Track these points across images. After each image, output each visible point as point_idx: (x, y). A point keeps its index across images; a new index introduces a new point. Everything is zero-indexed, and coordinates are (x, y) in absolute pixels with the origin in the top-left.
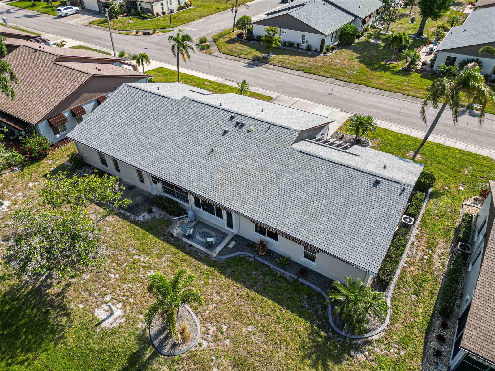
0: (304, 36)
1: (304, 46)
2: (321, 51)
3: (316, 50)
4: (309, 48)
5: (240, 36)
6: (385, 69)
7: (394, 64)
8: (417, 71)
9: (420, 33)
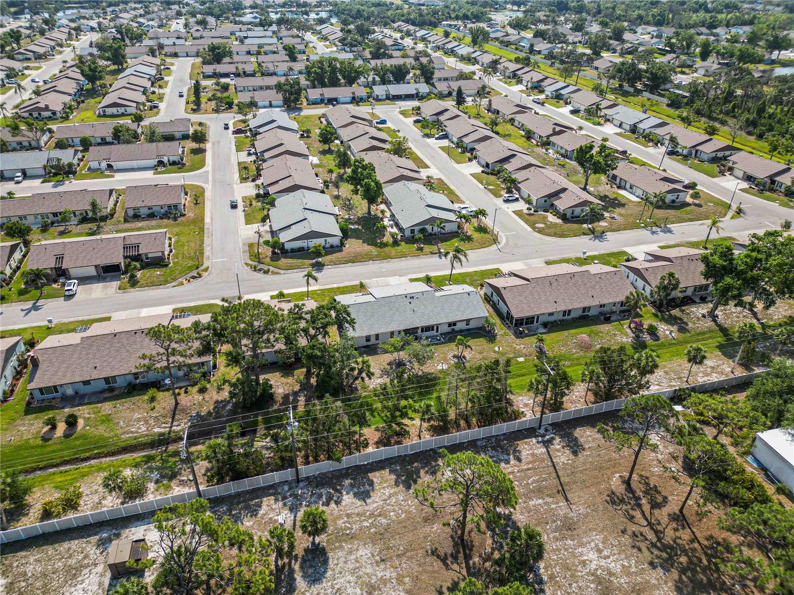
0: (326, 241)
1: (328, 246)
2: (341, 246)
3: (337, 246)
4: (332, 246)
5: (274, 253)
6: (385, 245)
7: (385, 240)
8: (402, 240)
9: (369, 213)
